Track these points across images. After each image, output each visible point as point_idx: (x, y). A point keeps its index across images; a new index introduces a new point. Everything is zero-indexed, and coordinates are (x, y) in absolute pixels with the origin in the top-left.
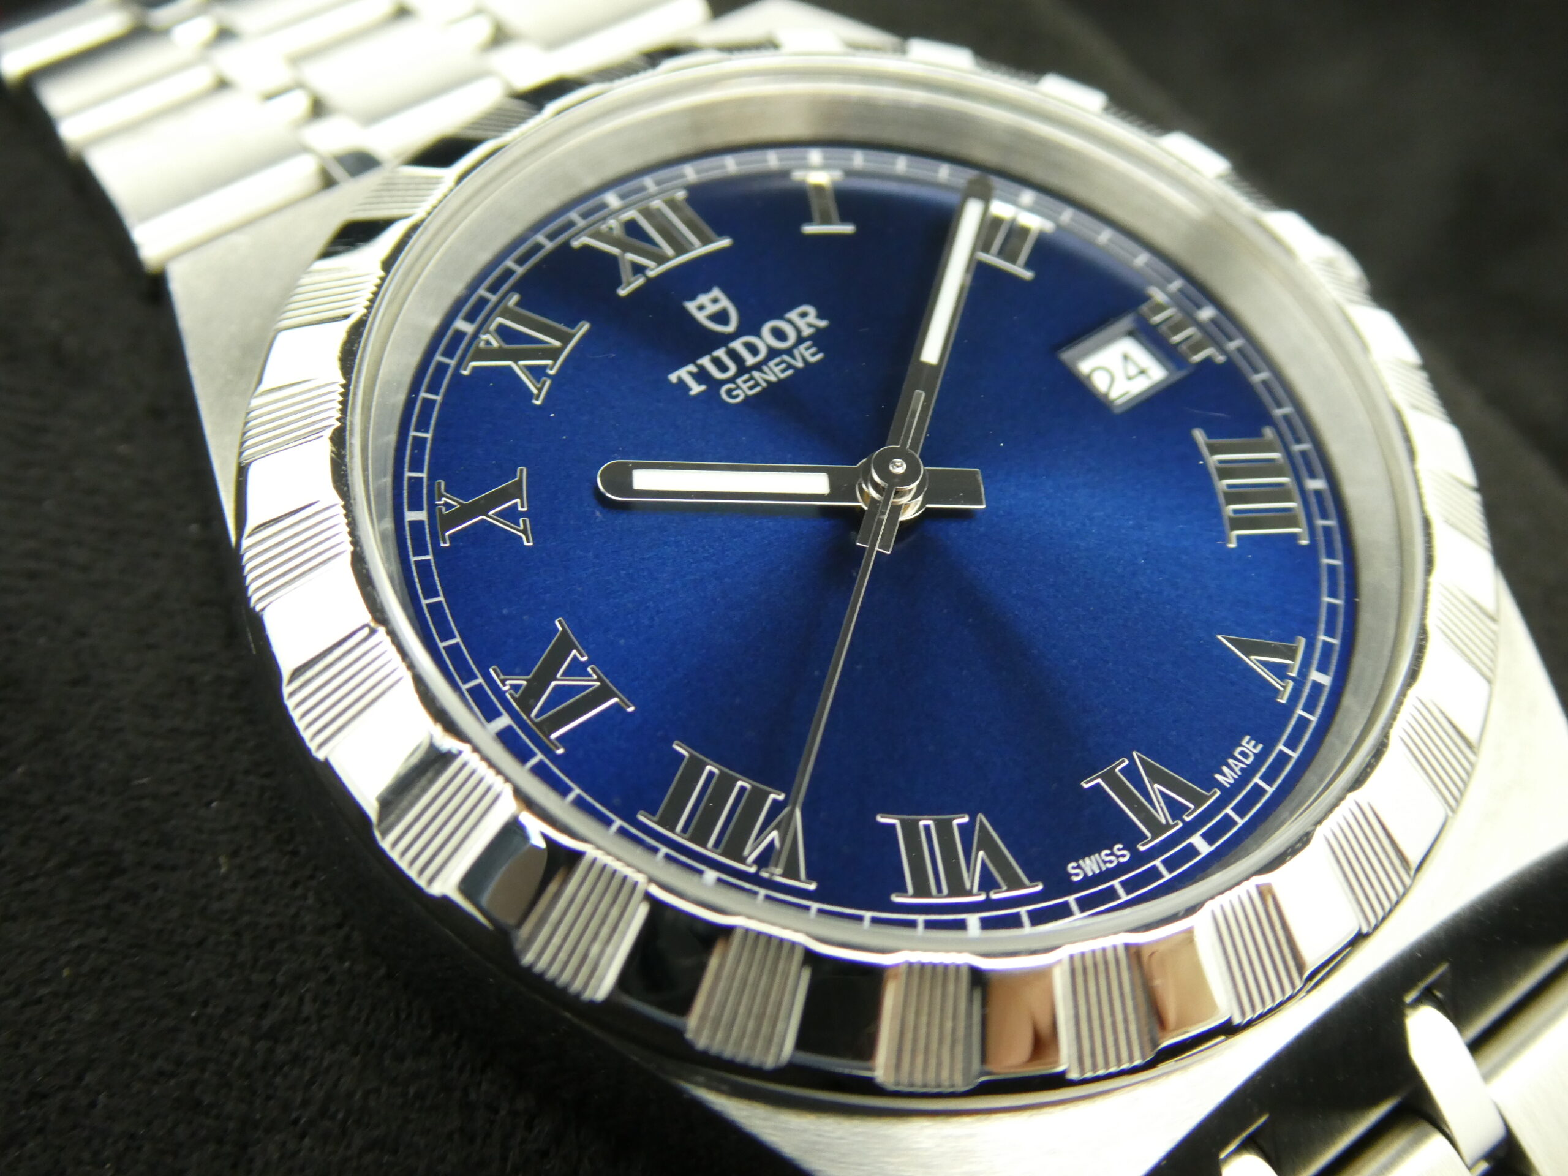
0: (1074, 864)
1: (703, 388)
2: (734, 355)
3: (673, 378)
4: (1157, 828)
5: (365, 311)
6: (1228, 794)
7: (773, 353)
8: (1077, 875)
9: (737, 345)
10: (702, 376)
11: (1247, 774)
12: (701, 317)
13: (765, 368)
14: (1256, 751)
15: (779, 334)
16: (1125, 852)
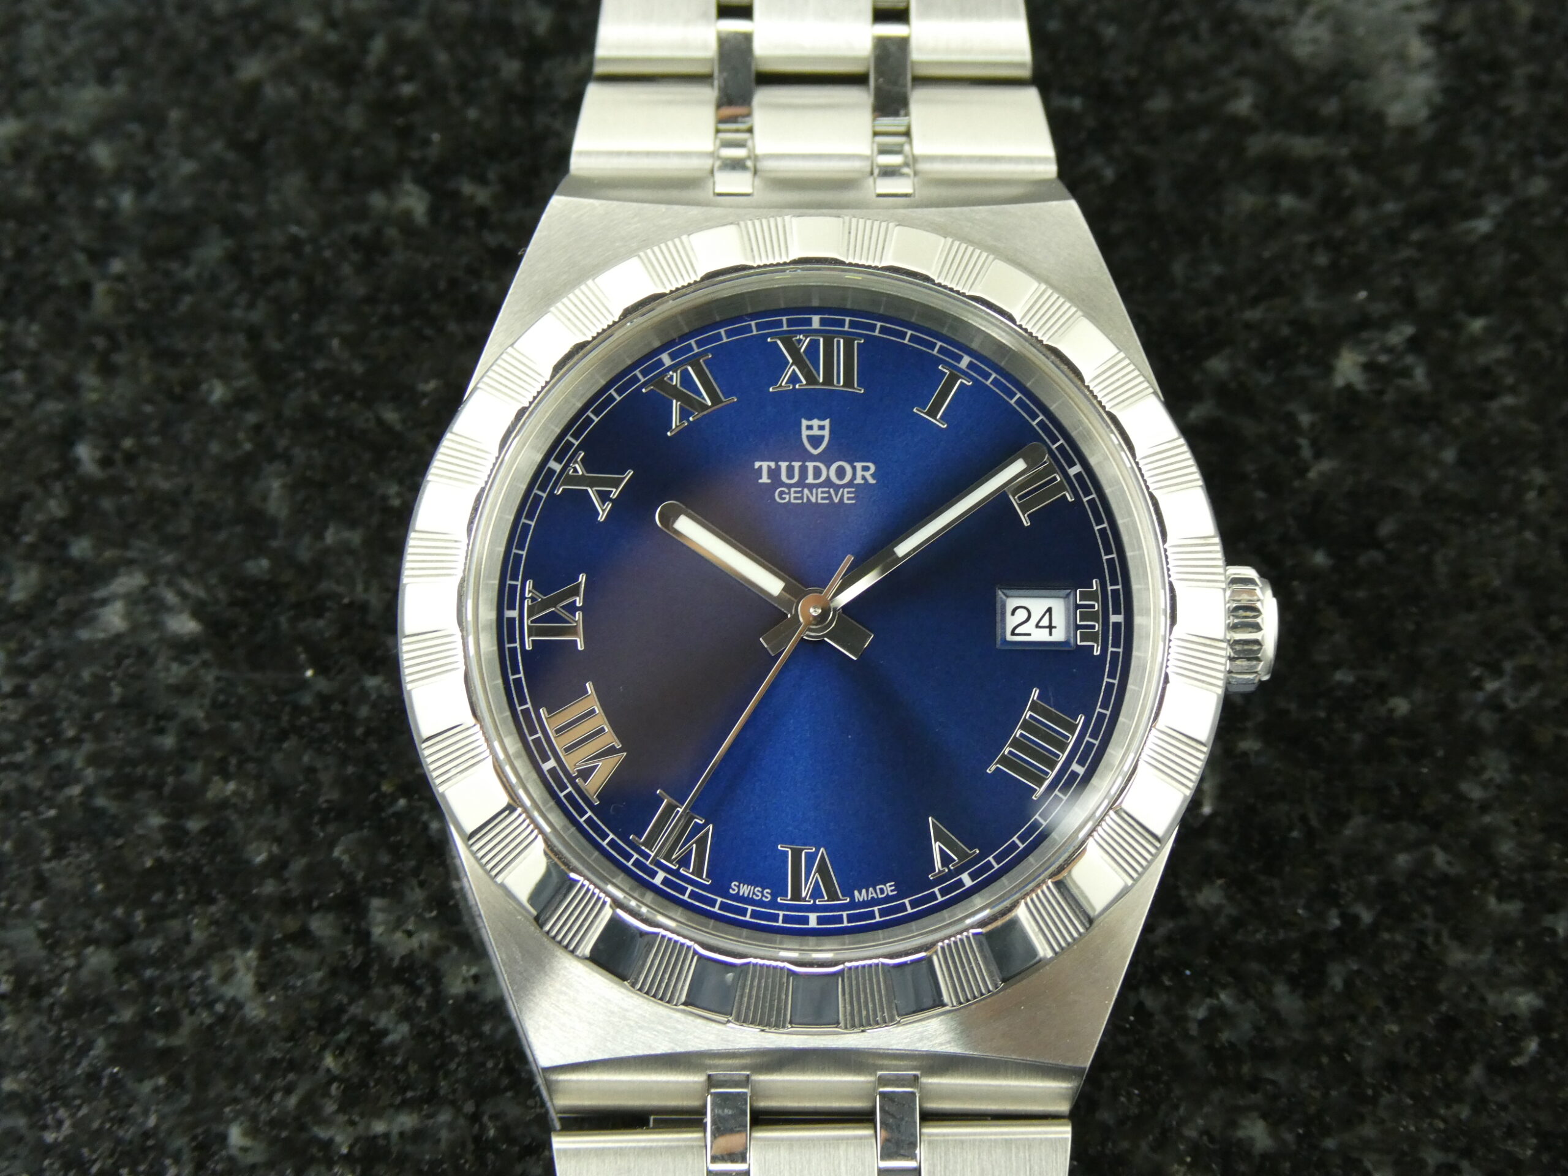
0: (737, 884)
1: (769, 481)
2: (803, 471)
3: (757, 465)
4: (797, 895)
5: (590, 339)
6: (853, 905)
7: (828, 482)
8: (734, 890)
9: (810, 465)
10: (774, 474)
11: (874, 902)
12: (805, 433)
13: (814, 491)
14: (890, 894)
15: (841, 473)
16: (768, 896)
